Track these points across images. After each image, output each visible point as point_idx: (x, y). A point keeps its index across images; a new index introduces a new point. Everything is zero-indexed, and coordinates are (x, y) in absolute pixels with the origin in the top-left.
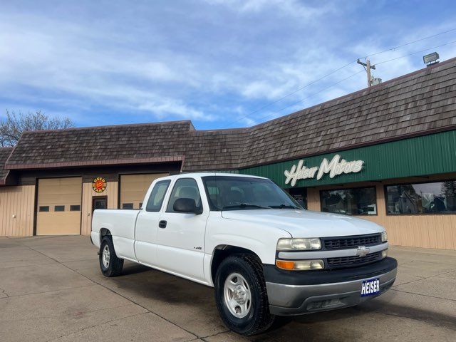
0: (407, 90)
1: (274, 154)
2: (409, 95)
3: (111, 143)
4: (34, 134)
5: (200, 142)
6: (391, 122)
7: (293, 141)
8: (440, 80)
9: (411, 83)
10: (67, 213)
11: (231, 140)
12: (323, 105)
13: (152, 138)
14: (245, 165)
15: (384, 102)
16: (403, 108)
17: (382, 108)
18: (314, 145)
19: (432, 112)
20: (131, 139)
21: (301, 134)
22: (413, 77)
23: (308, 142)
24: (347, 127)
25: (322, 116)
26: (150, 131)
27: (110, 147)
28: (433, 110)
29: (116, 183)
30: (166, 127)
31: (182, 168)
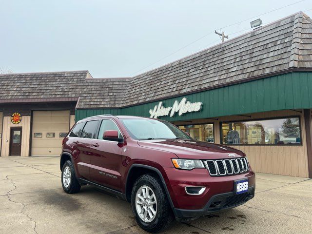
0: (237, 48)
1: (143, 97)
2: (238, 52)
3: (25, 86)
5: (93, 87)
6: (223, 72)
7: (158, 87)
8: (261, 40)
11: (117, 86)
12: (180, 61)
13: (57, 83)
14: (125, 105)
15: (221, 57)
16: (233, 61)
17: (218, 62)
18: (170, 90)
19: (252, 65)
20: (41, 83)
21: (163, 83)
22: (242, 38)
23: (166, 88)
24: (194, 77)
25: (178, 69)
26: (56, 78)
27: (24, 89)
28: (253, 63)
29: (29, 117)
30: (69, 75)
31: (77, 106)
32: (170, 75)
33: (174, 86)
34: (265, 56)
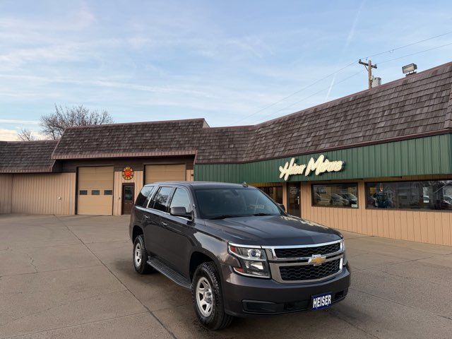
0: (386, 99)
1: (271, 151)
2: (387, 103)
3: (137, 138)
4: (74, 129)
5: (211, 138)
6: (369, 127)
7: (289, 140)
8: (414, 91)
9: (389, 92)
10: (102, 197)
11: (238, 136)
12: (315, 108)
13: (171, 134)
14: (248, 159)
15: (365, 109)
16: (380, 115)
17: (363, 114)
18: (304, 145)
19: (403, 121)
20: (154, 135)
21: (295, 134)
22: (392, 86)
23: (300, 141)
24: (333, 130)
25: (314, 118)
26: (170, 128)
27: (137, 141)
28: (404, 119)
29: (142, 172)
30: (183, 124)
31: (195, 161)
32: (303, 125)
33: (309, 139)
34: (418, 112)
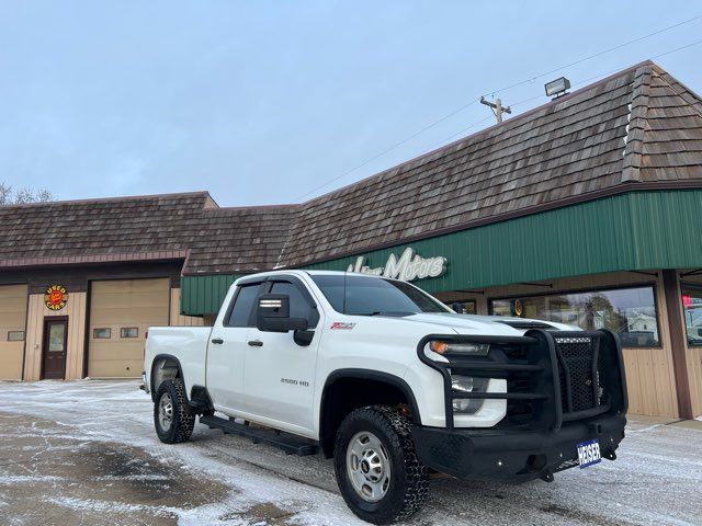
0: (518, 140)
1: (324, 247)
2: (520, 148)
3: (75, 229)
5: (218, 226)
6: (490, 192)
7: (355, 225)
8: (566, 122)
9: (525, 128)
10: (4, 343)
11: (269, 223)
12: (401, 167)
13: (143, 220)
14: (286, 264)
15: (484, 161)
16: (508, 169)
17: (479, 170)
18: (380, 232)
19: (547, 176)
20: (109, 222)
21: (366, 215)
22: (529, 119)
23: (373, 226)
24: (429, 203)
25: (398, 185)
26: (141, 209)
27: (73, 235)
28: (549, 173)
29: (84, 295)
30: (167, 203)
31: (184, 270)
32: (380, 199)
34: (574, 157)
